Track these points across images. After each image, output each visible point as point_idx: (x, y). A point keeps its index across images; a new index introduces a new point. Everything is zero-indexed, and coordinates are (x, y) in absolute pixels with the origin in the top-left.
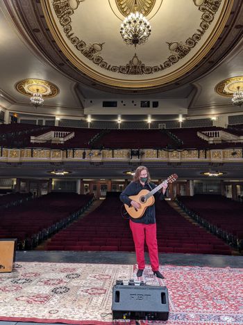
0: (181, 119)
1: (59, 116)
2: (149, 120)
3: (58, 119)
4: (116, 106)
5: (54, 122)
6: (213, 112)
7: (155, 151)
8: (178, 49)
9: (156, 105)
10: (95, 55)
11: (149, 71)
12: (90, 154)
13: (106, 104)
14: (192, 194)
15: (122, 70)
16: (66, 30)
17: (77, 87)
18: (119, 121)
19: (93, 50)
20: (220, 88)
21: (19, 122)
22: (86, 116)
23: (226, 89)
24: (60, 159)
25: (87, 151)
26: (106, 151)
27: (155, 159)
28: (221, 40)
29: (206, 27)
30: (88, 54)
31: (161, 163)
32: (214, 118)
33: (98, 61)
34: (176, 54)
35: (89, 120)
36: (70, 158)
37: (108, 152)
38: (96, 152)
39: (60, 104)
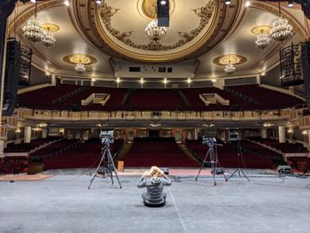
0: (189, 81)
1: (94, 78)
2: (165, 82)
3: (93, 80)
4: (139, 71)
5: (90, 82)
6: (214, 76)
7: (169, 113)
8: (186, 36)
9: (170, 70)
10: (125, 39)
11: (165, 48)
12: (127, 115)
13: (132, 70)
14: (196, 138)
15: (145, 48)
16: (107, 26)
17: (111, 59)
18: (142, 81)
19: (124, 35)
20: (216, 61)
21: (62, 82)
22: (116, 78)
23: (221, 62)
24: (106, 118)
25: (125, 113)
26: (137, 113)
27: (169, 118)
28: (213, 37)
29: (203, 26)
30: (120, 39)
31: (173, 120)
32: (214, 81)
33: (128, 42)
34: (185, 39)
35: (118, 81)
36: (113, 118)
37: (138, 113)
38: (130, 113)
39: (94, 69)
